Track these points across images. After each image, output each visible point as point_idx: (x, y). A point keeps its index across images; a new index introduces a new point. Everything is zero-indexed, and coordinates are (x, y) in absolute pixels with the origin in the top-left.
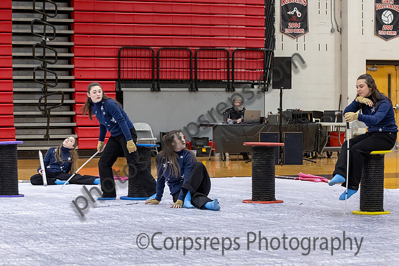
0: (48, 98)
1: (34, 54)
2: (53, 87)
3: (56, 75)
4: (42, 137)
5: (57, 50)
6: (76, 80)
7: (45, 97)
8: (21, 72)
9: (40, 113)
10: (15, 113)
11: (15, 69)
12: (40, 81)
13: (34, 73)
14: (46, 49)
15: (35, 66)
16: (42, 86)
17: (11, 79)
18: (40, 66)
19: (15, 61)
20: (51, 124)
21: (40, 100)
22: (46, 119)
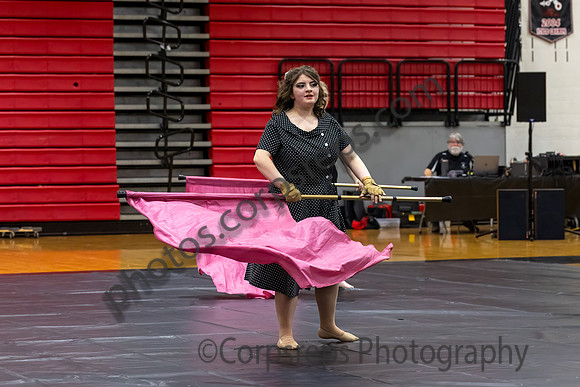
0: (169, 138)
1: (147, 71)
2: (177, 121)
3: (181, 103)
5: (183, 64)
6: (213, 110)
7: (165, 137)
8: (127, 99)
9: (156, 162)
10: (118, 163)
11: (119, 94)
12: (157, 112)
13: (148, 100)
14: (166, 63)
15: (149, 89)
16: (161, 120)
17: (113, 110)
18: (156, 88)
19: (118, 81)
20: (173, 180)
21: (157, 142)
22: (166, 172)
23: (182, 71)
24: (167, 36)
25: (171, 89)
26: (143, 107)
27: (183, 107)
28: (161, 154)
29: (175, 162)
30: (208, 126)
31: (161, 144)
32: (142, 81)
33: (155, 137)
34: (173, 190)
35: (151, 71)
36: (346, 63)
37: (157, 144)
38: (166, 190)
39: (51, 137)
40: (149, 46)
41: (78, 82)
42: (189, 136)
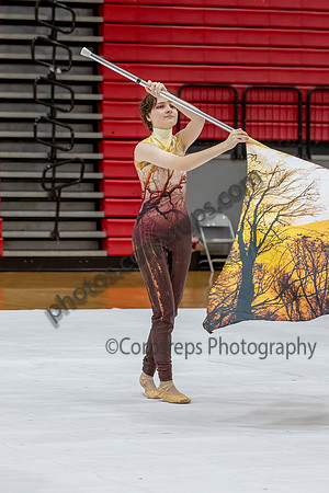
0: (57, 168)
1: (35, 95)
2: (67, 150)
3: (71, 130)
4: (47, 235)
5: (73, 88)
6: (105, 139)
7: (53, 167)
8: (12, 125)
9: (44, 194)
12: (45, 140)
13: (35, 127)
14: (56, 87)
15: (37, 115)
16: (49, 149)
18: (45, 115)
20: (62, 214)
21: (45, 172)
22: (53, 205)
23: (73, 96)
24: (57, 58)
25: (60, 115)
26: (30, 134)
27: (73, 135)
28: (49, 186)
29: (63, 195)
30: (99, 156)
31: (49, 175)
32: (29, 106)
33: (41, 167)
34: (61, 225)
35: (39, 96)
36: (251, 90)
37: (44, 174)
38: (52, 225)
40: (42, 68)
42: (79, 166)
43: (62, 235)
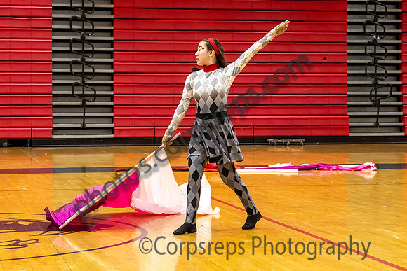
0: (378, 90)
1: (366, 51)
2: (383, 80)
3: (385, 69)
4: (372, 124)
5: (386, 47)
6: (403, 73)
7: (376, 89)
8: (354, 67)
9: (370, 103)
10: (349, 103)
11: (349, 64)
12: (371, 75)
13: (366, 68)
14: (377, 47)
15: (367, 62)
16: (373, 79)
17: (346, 73)
18: (371, 61)
19: (349, 57)
20: (380, 113)
21: (371, 91)
22: (376, 109)
23: (386, 51)
24: (377, 31)
25: (379, 61)
26: (363, 72)
27: (386, 72)
28: (373, 99)
29: (381, 103)
30: (400, 83)
31: (373, 93)
32: (363, 57)
33: (370, 88)
34: (380, 119)
35: (368, 51)
37: (371, 93)
38: (375, 119)
39: (311, 88)
40: (367, 36)
41: (326, 57)
42: (389, 88)
43: (380, 124)
